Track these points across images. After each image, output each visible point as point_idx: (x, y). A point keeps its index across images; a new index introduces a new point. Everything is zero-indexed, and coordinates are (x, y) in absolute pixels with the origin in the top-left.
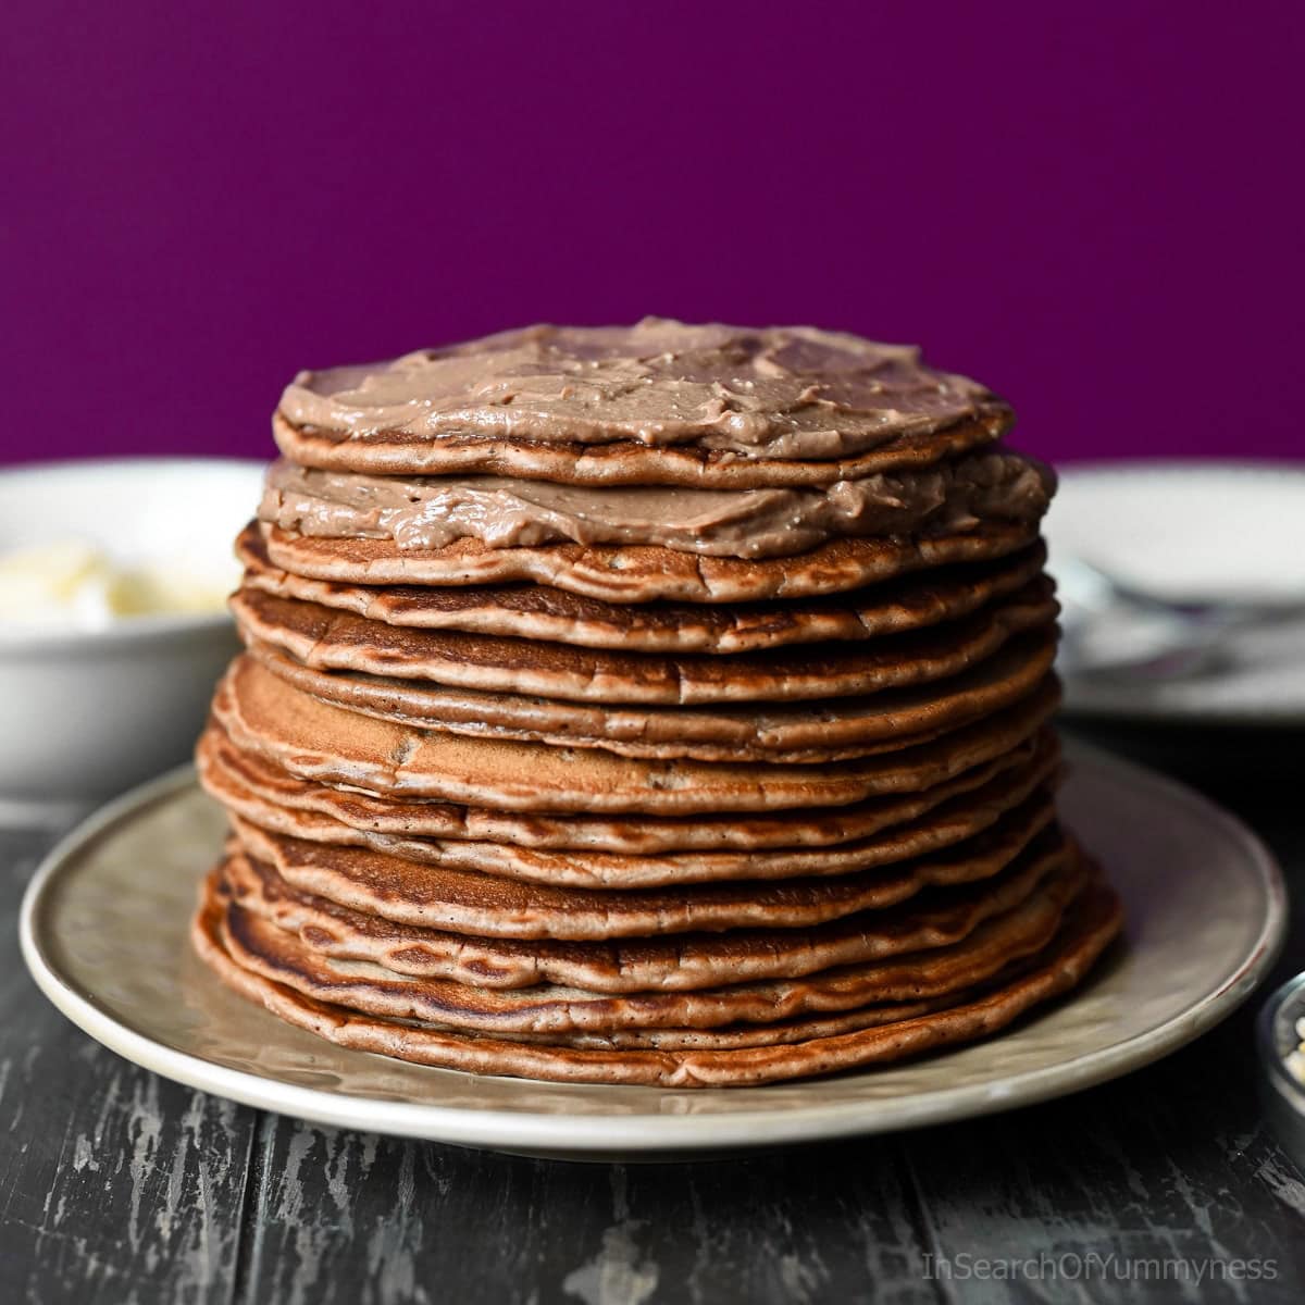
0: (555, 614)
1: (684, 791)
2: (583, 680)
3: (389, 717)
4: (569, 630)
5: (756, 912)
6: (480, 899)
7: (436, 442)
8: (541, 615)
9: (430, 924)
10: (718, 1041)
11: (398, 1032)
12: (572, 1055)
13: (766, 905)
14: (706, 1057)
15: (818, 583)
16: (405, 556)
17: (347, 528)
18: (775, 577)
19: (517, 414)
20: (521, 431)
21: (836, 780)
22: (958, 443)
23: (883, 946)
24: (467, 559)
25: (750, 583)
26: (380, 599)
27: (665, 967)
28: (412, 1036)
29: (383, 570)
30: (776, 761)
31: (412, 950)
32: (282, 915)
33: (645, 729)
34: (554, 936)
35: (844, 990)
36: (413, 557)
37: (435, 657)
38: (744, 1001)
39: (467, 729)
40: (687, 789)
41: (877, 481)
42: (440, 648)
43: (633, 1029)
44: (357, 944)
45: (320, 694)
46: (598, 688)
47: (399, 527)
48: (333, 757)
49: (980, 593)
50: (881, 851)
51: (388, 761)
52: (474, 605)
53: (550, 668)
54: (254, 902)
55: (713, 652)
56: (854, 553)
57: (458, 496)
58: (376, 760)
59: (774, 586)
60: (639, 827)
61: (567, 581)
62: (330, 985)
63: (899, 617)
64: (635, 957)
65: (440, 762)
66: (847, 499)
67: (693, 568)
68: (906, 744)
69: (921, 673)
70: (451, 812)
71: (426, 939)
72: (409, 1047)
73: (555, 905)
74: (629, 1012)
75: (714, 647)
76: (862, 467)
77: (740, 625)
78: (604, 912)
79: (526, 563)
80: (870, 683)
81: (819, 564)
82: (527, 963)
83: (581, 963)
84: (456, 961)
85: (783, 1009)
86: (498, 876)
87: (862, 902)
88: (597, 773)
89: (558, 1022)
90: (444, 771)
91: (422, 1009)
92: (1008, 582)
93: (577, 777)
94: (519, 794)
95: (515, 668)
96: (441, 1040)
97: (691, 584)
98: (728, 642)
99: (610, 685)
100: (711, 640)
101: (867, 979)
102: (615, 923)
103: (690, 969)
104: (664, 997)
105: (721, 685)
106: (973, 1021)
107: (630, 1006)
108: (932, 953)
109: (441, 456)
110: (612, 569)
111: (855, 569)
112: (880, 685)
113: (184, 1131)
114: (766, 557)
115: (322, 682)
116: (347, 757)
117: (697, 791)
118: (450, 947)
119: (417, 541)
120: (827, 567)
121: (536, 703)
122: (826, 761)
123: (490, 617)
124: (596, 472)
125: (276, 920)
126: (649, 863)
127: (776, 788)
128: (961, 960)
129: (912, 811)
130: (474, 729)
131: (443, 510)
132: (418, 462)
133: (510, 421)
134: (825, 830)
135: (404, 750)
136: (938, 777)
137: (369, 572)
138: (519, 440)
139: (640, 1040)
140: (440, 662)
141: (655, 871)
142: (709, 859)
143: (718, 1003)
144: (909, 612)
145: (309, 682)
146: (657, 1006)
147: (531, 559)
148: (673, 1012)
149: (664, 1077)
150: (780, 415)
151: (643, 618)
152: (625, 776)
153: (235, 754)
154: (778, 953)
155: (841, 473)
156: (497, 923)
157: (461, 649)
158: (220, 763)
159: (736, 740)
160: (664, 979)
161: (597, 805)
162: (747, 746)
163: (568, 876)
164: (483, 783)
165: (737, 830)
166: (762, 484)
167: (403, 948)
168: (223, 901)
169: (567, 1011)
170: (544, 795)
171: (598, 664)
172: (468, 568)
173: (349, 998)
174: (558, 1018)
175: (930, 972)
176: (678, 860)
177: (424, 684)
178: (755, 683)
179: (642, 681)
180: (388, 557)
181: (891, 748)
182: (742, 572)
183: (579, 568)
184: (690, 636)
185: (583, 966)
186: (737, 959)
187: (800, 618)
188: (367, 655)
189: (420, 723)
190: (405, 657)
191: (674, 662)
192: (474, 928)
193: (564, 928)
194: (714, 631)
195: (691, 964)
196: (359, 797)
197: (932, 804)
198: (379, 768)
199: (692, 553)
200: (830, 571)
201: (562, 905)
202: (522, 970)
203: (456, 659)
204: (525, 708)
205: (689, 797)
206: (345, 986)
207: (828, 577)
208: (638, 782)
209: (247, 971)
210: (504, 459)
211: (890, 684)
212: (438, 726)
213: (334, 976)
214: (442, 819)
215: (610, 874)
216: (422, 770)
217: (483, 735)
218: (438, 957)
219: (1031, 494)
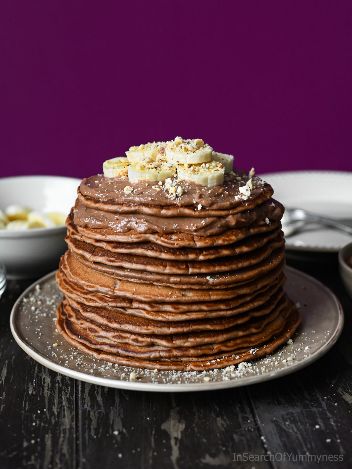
0: (156, 251)
1: (190, 296)
2: (164, 268)
3: (112, 276)
4: (160, 255)
5: (208, 327)
6: (136, 323)
7: (124, 205)
8: (153, 251)
9: (123, 330)
10: (198, 360)
11: (114, 357)
12: (160, 363)
13: (211, 325)
14: (195, 364)
15: (224, 242)
16: (116, 235)
17: (100, 226)
18: (213, 241)
19: (145, 198)
20: (147, 203)
21: (228, 292)
22: (260, 202)
23: (241, 334)
24: (133, 236)
25: (207, 243)
26: (109, 245)
27: (185, 341)
28: (118, 358)
29: (110, 238)
30: (214, 288)
31: (118, 336)
32: (82, 324)
33: (180, 281)
34: (156, 334)
35: (231, 345)
36: (119, 235)
37: (124, 261)
38: (205, 349)
39: (133, 280)
40: (191, 296)
41: (239, 215)
42: (126, 258)
43: (176, 357)
44: (103, 333)
45: (93, 269)
46: (168, 270)
47: (114, 226)
48: (97, 286)
49: (265, 240)
50: (241, 310)
51: (112, 287)
52: (135, 248)
53: (155, 265)
54: (73, 320)
55: (197, 260)
56: (233, 233)
57: (130, 220)
58: (108, 287)
59: (213, 243)
60: (178, 306)
61: (159, 242)
62: (95, 344)
63: (245, 249)
64: (177, 338)
65: (126, 288)
66: (232, 220)
67: (192, 239)
68: (247, 282)
69: (251, 263)
70: (128, 301)
71: (122, 333)
72: (118, 361)
73: (156, 325)
74: (175, 353)
75: (198, 259)
76: (236, 211)
77: (204, 253)
78: (169, 327)
79: (148, 237)
80: (238, 267)
81: (225, 237)
82: (149, 340)
83: (163, 340)
84: (130, 339)
85: (215, 351)
86: (141, 317)
87: (235, 323)
88: (167, 292)
89: (157, 355)
90: (127, 291)
91: (121, 351)
92: (272, 237)
93: (162, 293)
94: (147, 297)
95: (146, 265)
96: (126, 359)
97: (192, 243)
98: (201, 258)
99: (171, 269)
100: (197, 257)
101: (237, 342)
102: (172, 330)
103: (191, 341)
104: (184, 348)
105: (199, 269)
106: (264, 352)
107: (176, 351)
108: (253, 334)
109: (125, 208)
110: (171, 239)
111: (233, 238)
112: (240, 267)
113: (57, 382)
114: (211, 236)
115: (93, 266)
116: (101, 286)
117: (193, 296)
118: (129, 335)
119: (119, 230)
120: (227, 238)
121: (151, 274)
122: (227, 287)
123: (139, 251)
124: (167, 214)
125: (80, 325)
126: (181, 315)
127: (214, 295)
128: (260, 335)
129: (248, 299)
130: (135, 280)
131: (126, 223)
132: (119, 210)
133: (143, 200)
134: (226, 305)
135: (116, 284)
136: (255, 289)
137: (106, 238)
138: (146, 205)
139: (178, 360)
140: (126, 263)
141: (182, 317)
142: (196, 313)
143: (198, 350)
144: (248, 248)
145: (90, 266)
146: (183, 351)
147: (150, 236)
148: (187, 353)
149: (185, 369)
150: (214, 197)
151: (179, 252)
152: (175, 292)
153: (68, 281)
154: (214, 336)
155: (230, 213)
156: (141, 330)
157: (131, 259)
158: (63, 283)
159: (203, 283)
160: (185, 344)
161: (167, 301)
162: (206, 285)
163: (160, 318)
164: (137, 294)
165: (204, 306)
166: (210, 216)
167: (115, 335)
168: (64, 318)
169: (159, 353)
170: (153, 298)
171: (167, 263)
172: (133, 238)
173: (101, 348)
174: (157, 354)
175: (252, 339)
176: (188, 314)
177: (121, 268)
178: (208, 269)
179: (179, 268)
180: (111, 234)
181: (243, 283)
182: (205, 240)
183: (162, 239)
184: (191, 256)
185: (163, 341)
186: (203, 338)
187: (220, 250)
188: (106, 260)
189: (120, 278)
190: (116, 261)
191: (187, 263)
192: (135, 331)
193: (159, 332)
194: (198, 255)
195: (191, 340)
196: (104, 296)
197: (253, 297)
198: (109, 289)
199: (192, 235)
200: (227, 239)
201: (158, 325)
202: (147, 342)
203: (130, 262)
204: (148, 275)
205: (191, 298)
206: (100, 345)
207: (227, 241)
208: (178, 294)
209: (72, 339)
210: (142, 210)
211: (243, 267)
212: (125, 279)
213: (96, 341)
214: (126, 303)
215: (170, 318)
216: (121, 291)
217: (137, 282)
218: (125, 338)
219: (279, 214)
